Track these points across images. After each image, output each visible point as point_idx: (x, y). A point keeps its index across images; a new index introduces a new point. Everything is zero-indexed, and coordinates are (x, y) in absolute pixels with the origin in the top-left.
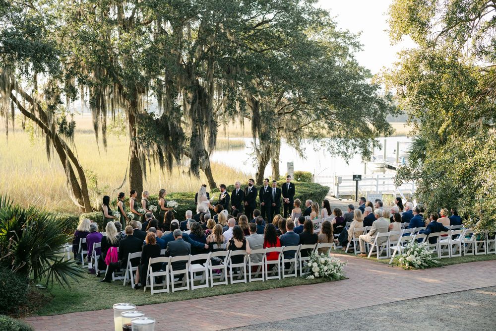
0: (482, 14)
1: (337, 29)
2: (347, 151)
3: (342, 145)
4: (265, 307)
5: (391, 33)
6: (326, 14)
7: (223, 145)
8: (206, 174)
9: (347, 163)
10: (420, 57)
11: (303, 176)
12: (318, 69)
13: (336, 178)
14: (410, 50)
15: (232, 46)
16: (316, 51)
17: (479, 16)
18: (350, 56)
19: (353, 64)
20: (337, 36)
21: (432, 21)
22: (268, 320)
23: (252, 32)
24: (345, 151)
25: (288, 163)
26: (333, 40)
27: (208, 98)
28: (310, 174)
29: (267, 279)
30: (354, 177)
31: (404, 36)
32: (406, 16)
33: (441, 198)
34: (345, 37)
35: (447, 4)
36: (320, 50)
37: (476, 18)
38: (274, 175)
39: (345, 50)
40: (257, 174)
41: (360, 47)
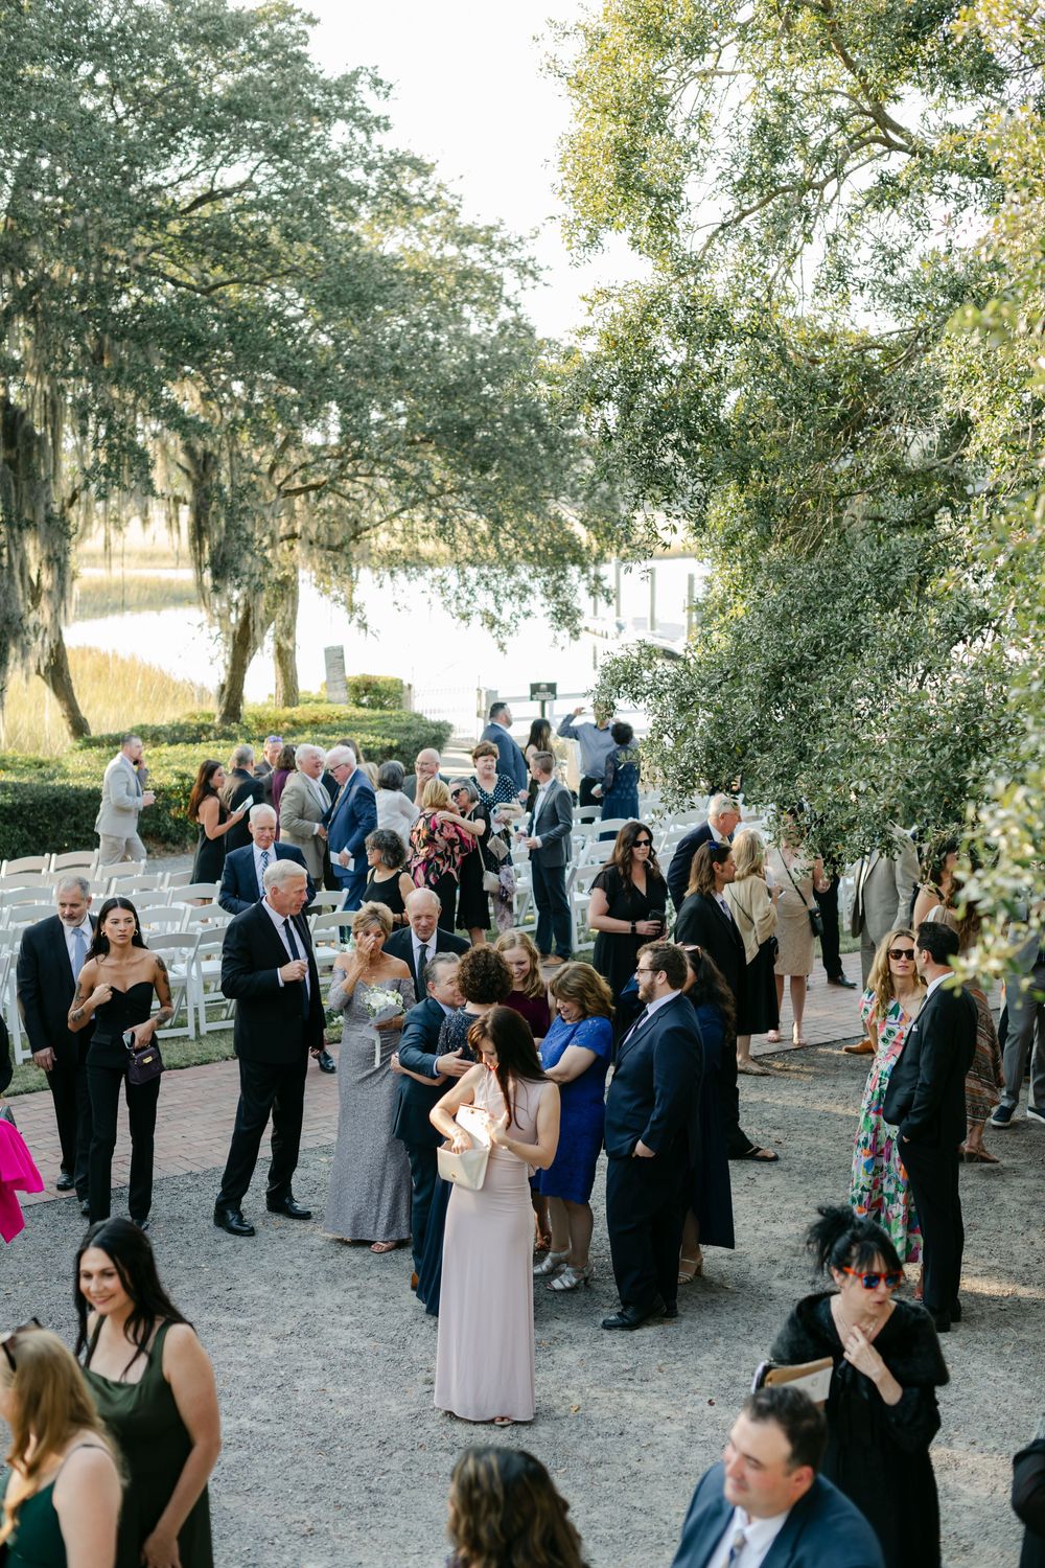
0: (848, 166)
1: (464, 219)
2: (500, 610)
3: (480, 592)
4: (184, 1122)
5: (571, 227)
6: (421, 168)
7: (145, 595)
8: (55, 690)
9: (501, 646)
10: (652, 307)
11: (377, 692)
12: (394, 347)
13: (480, 695)
14: (621, 285)
15: (111, 274)
16: (382, 287)
17: (838, 173)
18: (508, 303)
19: (520, 331)
20: (465, 238)
21: (692, 189)
22: (184, 1164)
23: (174, 227)
24: (493, 610)
25: (327, 651)
26: (451, 251)
27: (39, 443)
28: (398, 683)
29: (203, 1031)
30: (535, 688)
31: (608, 237)
32: (606, 172)
33: (711, 754)
34: (488, 241)
35: (734, 133)
36: (394, 285)
37: (828, 180)
38: (281, 687)
39: (491, 285)
40: (223, 687)
41: (538, 274)
